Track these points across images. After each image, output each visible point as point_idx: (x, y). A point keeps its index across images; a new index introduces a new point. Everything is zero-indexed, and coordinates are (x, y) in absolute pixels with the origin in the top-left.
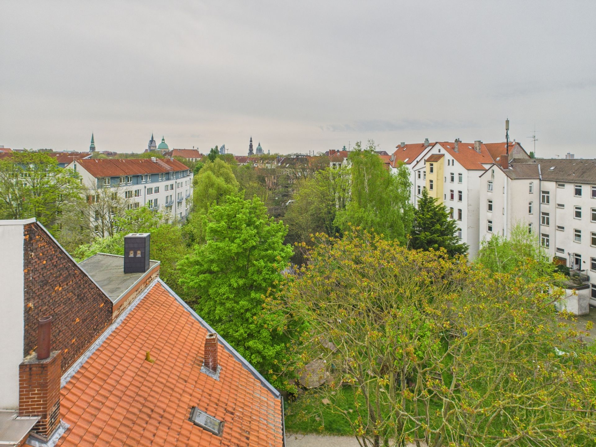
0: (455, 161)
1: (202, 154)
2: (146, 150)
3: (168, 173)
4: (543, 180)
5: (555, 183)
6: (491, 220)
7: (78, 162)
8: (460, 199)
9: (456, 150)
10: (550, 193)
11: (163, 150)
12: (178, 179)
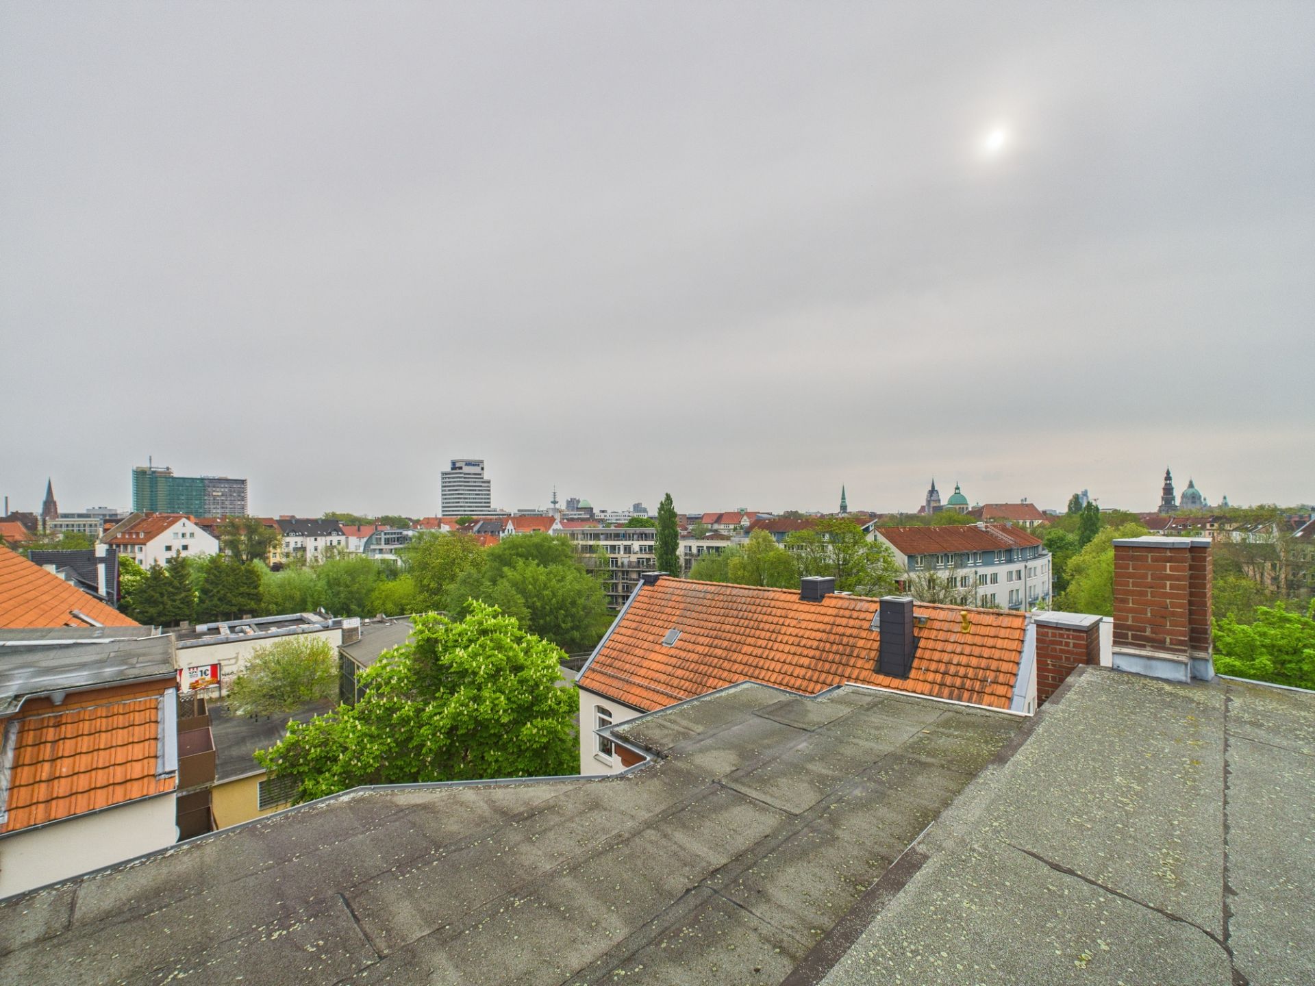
1: (1044, 512)
2: (923, 509)
3: (1009, 551)
7: (880, 532)
11: (957, 507)
12: (1027, 560)
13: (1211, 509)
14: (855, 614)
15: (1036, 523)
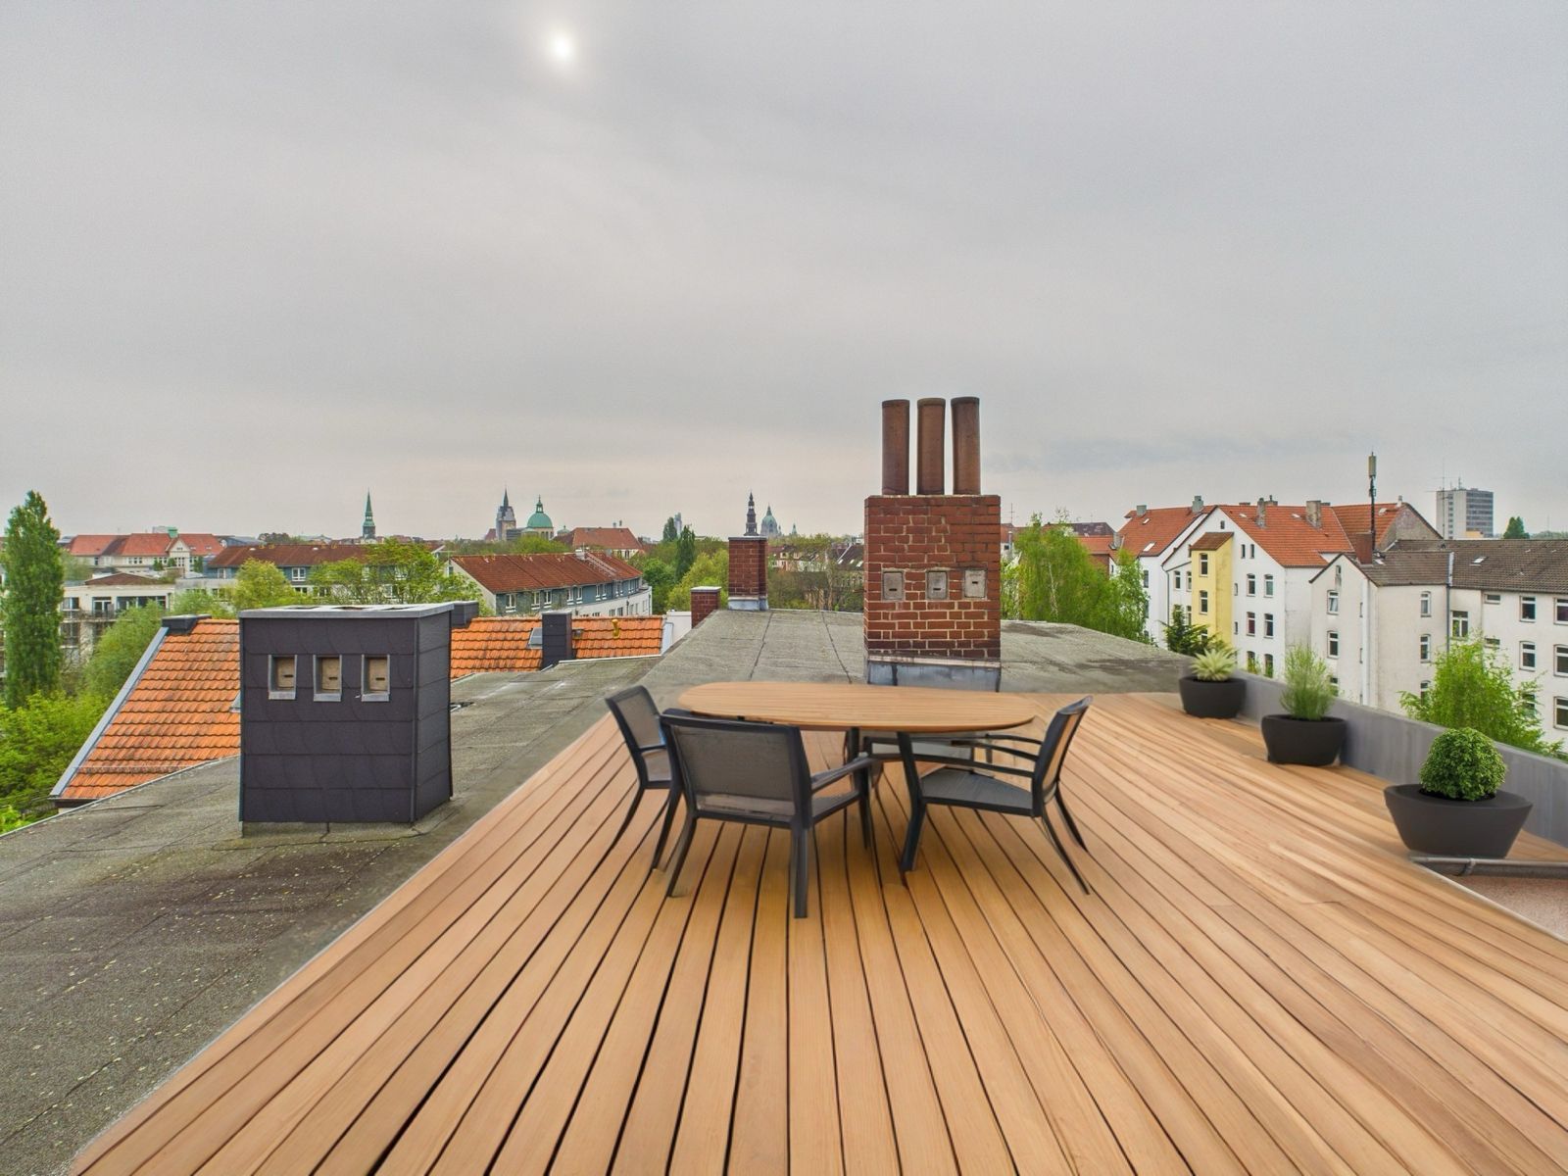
0: (1258, 549)
1: (640, 539)
2: (492, 532)
3: (610, 585)
4: (1454, 587)
5: (1479, 592)
6: (1335, 676)
7: (457, 563)
8: (1270, 632)
9: (1261, 522)
10: (1469, 615)
11: (540, 531)
12: (629, 596)
13: (784, 538)
14: (510, 636)
15: (633, 552)
